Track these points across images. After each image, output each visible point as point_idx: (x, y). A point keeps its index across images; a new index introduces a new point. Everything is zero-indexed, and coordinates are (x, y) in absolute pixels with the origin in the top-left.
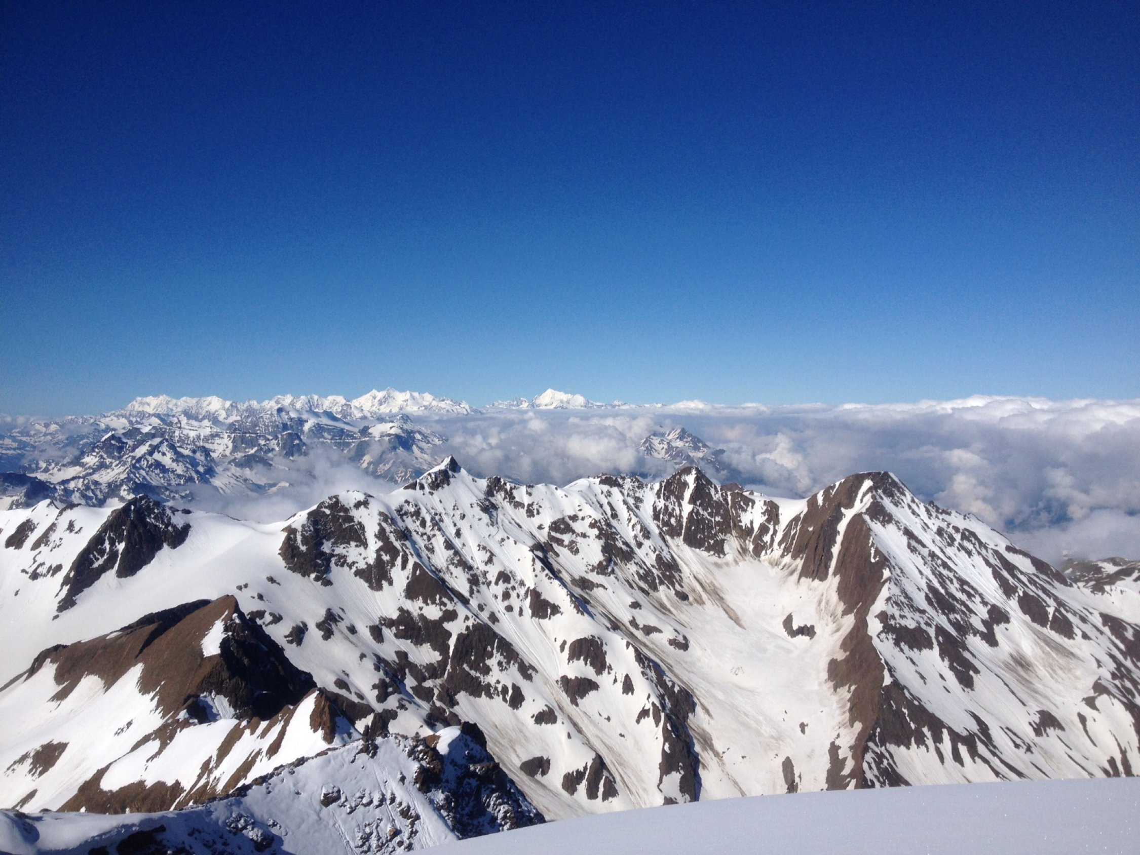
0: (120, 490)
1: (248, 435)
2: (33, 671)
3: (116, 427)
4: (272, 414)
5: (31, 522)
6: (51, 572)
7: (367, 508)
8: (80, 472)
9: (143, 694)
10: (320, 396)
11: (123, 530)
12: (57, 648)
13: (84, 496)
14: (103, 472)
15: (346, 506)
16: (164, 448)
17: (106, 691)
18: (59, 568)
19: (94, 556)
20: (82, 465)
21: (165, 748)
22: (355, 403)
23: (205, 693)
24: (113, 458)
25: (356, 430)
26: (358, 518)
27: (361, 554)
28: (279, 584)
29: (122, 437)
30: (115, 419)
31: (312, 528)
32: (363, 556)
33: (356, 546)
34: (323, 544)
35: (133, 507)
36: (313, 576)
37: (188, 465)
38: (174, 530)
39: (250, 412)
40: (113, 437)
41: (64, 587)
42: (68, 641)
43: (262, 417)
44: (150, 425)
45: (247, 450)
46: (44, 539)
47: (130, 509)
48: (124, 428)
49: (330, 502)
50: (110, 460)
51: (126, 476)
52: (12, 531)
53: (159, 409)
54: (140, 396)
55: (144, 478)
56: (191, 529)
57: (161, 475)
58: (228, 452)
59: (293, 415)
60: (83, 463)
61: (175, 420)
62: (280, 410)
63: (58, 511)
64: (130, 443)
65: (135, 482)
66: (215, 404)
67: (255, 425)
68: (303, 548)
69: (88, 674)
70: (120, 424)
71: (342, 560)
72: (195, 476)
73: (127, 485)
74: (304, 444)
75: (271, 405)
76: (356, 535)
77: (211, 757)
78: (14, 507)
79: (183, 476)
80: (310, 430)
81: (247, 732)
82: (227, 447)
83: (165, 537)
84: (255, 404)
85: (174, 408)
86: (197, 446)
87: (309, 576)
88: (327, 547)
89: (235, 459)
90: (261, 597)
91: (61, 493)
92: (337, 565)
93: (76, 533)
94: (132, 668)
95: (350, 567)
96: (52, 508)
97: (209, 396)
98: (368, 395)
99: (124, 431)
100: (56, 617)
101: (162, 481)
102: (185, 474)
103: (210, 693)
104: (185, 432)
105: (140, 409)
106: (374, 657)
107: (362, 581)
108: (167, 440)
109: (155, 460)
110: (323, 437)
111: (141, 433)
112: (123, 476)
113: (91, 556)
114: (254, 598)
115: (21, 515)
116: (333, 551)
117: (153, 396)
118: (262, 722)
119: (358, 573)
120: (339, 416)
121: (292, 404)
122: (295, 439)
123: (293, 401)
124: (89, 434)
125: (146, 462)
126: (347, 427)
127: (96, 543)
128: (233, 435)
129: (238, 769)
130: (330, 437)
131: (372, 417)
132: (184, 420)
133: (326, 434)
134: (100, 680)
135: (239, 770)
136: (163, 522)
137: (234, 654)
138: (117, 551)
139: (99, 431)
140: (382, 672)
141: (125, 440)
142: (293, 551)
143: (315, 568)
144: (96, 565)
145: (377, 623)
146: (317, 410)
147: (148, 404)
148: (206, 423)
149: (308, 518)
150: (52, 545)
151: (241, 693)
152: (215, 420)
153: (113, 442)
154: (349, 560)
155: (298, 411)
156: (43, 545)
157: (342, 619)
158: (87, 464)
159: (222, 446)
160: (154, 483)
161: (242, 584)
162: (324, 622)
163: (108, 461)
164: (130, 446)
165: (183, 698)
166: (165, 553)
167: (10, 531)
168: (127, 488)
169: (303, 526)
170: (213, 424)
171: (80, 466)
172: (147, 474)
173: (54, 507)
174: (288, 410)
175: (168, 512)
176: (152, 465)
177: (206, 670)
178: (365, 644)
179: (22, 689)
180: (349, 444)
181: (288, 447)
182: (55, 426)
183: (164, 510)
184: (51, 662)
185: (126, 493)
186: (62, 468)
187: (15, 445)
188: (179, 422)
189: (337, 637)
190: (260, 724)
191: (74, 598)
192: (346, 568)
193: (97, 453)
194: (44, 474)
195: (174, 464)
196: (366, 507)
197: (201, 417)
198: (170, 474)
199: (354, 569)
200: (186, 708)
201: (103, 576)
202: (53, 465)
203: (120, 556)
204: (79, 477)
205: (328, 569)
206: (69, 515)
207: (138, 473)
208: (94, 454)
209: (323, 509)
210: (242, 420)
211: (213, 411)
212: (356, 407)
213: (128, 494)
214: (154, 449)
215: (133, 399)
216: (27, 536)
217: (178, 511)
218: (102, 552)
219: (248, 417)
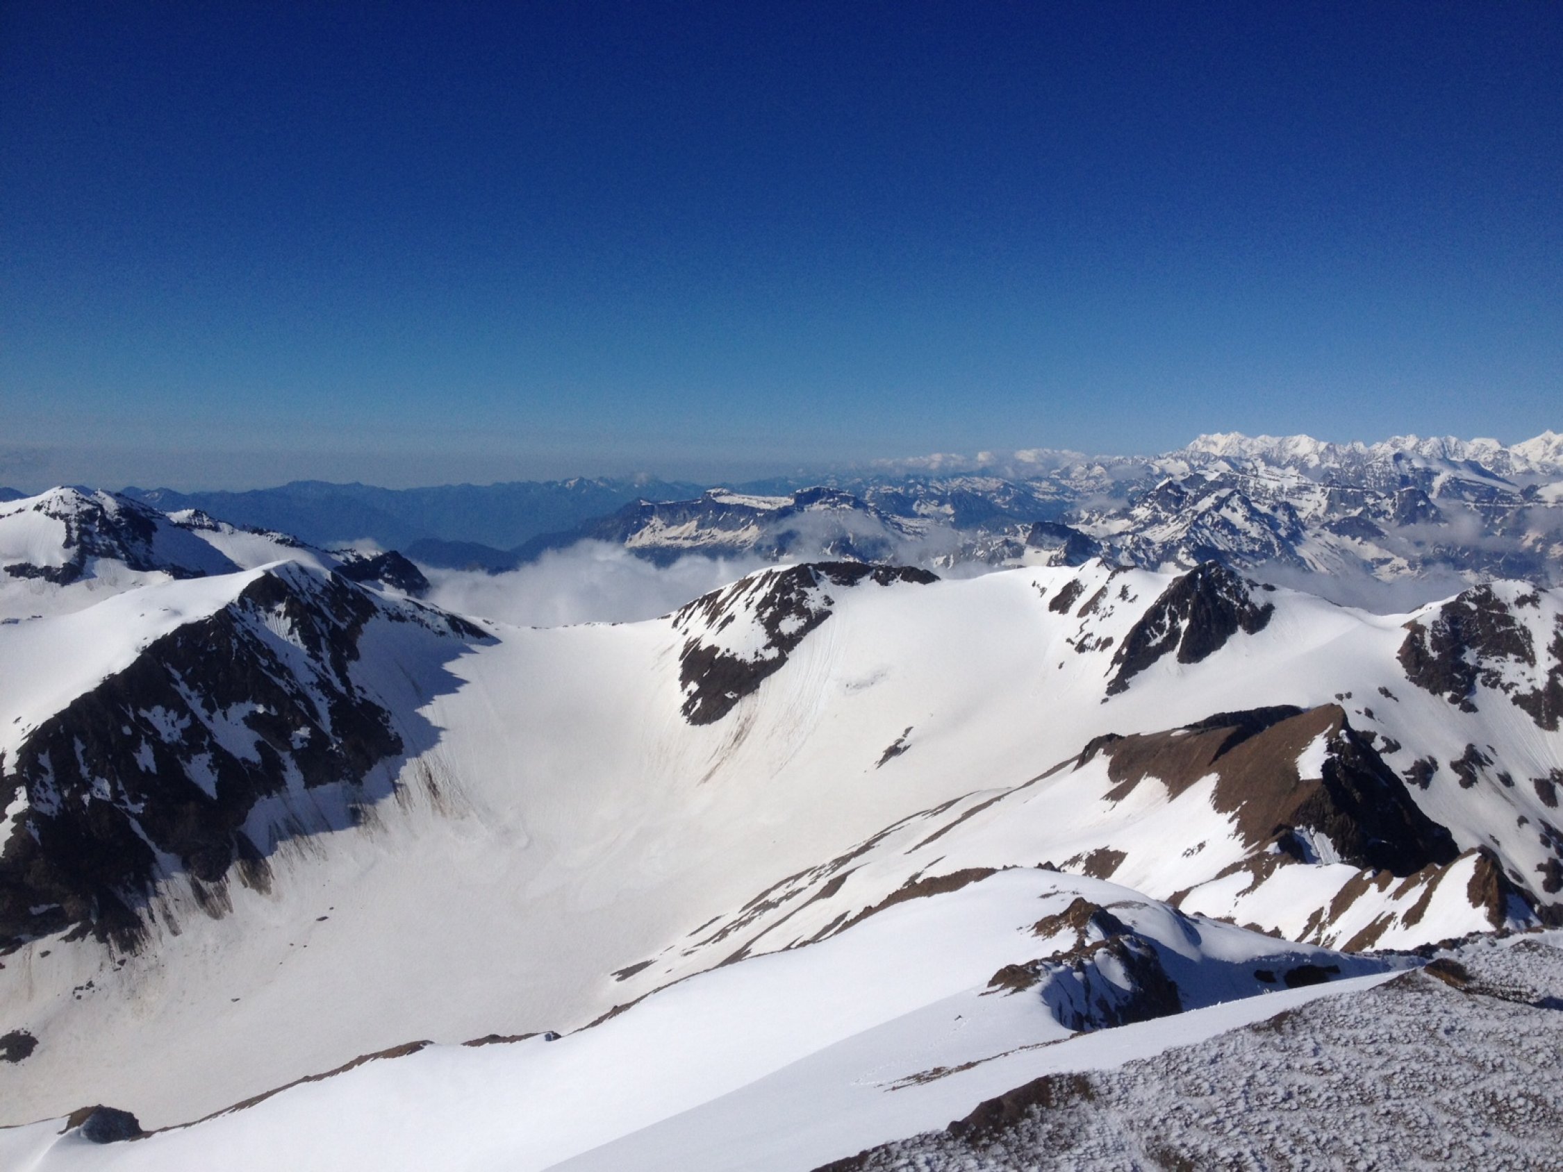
0: (1177, 552)
1: (1349, 490)
2: (1084, 758)
3: (1173, 472)
4: (1385, 463)
5: (1078, 583)
6: (1100, 645)
7: (1537, 607)
8: (1129, 527)
9: (1218, 812)
10: (1460, 439)
11: (1187, 604)
12: (1111, 737)
13: (1133, 556)
14: (1156, 528)
15: (1503, 601)
16: (1235, 502)
17: (1172, 799)
18: (1109, 642)
19: (1151, 632)
20: (1132, 518)
21: (1260, 884)
22: (1516, 449)
23: (1301, 827)
24: (1170, 511)
25: (1517, 491)
26: (1522, 621)
27: (1523, 674)
28: (1395, 699)
29: (1181, 484)
30: (1172, 461)
31: (1448, 628)
32: (1528, 676)
33: (1517, 661)
34: (1464, 651)
35: (1200, 576)
36: (1447, 695)
37: (1265, 526)
38: (1252, 611)
39: (1354, 458)
40: (1170, 485)
41: (1115, 665)
42: (1124, 732)
43: (1371, 466)
44: (1217, 471)
45: (1348, 511)
46: (1092, 606)
47: (1196, 578)
48: (1183, 474)
49: (1478, 593)
50: (1166, 514)
51: (1185, 535)
52: (1057, 592)
53: (1229, 451)
54: (1204, 433)
55: (1208, 539)
56: (1275, 611)
57: (1230, 537)
58: (1320, 513)
59: (1417, 464)
60: (1133, 515)
61: (1249, 466)
62: (1398, 457)
63: (1109, 573)
64: (1192, 493)
65: (1196, 544)
66: (1304, 446)
67: (1360, 476)
68: (1434, 654)
69: (1148, 775)
70: (1178, 469)
71: (1493, 679)
72: (1275, 542)
73: (1187, 547)
74: (1433, 506)
75: (1384, 449)
76: (1519, 646)
77: (1322, 909)
78: (1053, 563)
79: (1259, 540)
80: (1443, 487)
81: (1374, 887)
82: (1320, 505)
83: (1240, 618)
84: (1360, 447)
85: (1248, 450)
86: (1278, 502)
87: (1441, 695)
88: (1470, 657)
89: (1331, 521)
90: (1369, 713)
91: (1106, 550)
92: (1485, 685)
93: (1131, 601)
94: (1204, 778)
95: (1506, 689)
96: (1103, 568)
97: (1296, 434)
98: (1538, 438)
99: (1183, 478)
100: (1105, 700)
101: (1231, 545)
102: (1261, 537)
103: (1308, 828)
104: (1263, 482)
105: (1205, 450)
106: (1541, 825)
107: (1524, 712)
108: (1239, 492)
109: (1222, 517)
110: (1462, 497)
111: (1205, 481)
112: (1181, 535)
113: (1148, 632)
114: (1359, 713)
115: (1066, 574)
116: (1480, 663)
117: (1222, 434)
118: (1395, 878)
119: (1519, 700)
120: (1490, 469)
121: (1416, 448)
122: (1420, 499)
123: (1418, 444)
124: (1140, 479)
125: (1210, 520)
126: (1501, 486)
127: (1154, 615)
128: (1329, 489)
129: (1360, 932)
130: (1473, 498)
131: (1544, 471)
132: (1262, 467)
133: (1467, 494)
134: (1163, 784)
135: (1362, 934)
136: (1238, 599)
137: (1340, 783)
138: (1179, 629)
139: (1152, 476)
140: (1553, 849)
141: (1185, 490)
142: (1418, 656)
143: (1450, 684)
144: (1153, 643)
145: (1548, 777)
146: (1454, 459)
147: (1215, 444)
148: (1291, 470)
149: (1443, 613)
150: (1101, 613)
151: (1350, 836)
152: (1302, 466)
153: (1170, 491)
154: (1505, 680)
155: (1425, 459)
156: (1091, 612)
157: (1492, 763)
158: (1137, 517)
159: (1313, 504)
160: (1221, 548)
161: (1344, 692)
162: (1462, 762)
163: (1163, 515)
164: (1190, 497)
165: (1271, 826)
166: (1240, 636)
167: (1055, 591)
168: (1186, 551)
169: (1435, 623)
170: (1300, 472)
171: (1129, 519)
172: (1212, 535)
173: (1104, 567)
174: (1410, 457)
175: (1245, 586)
176: (1218, 522)
177: (1302, 797)
178: (1527, 804)
179: (1070, 780)
180: (1503, 511)
181: (1408, 509)
182: (1099, 467)
183: (1239, 583)
184: (1104, 753)
185: (1185, 556)
186: (1108, 520)
187: (1053, 489)
188: (1255, 468)
189: (1481, 786)
190: (1391, 880)
191: (1126, 681)
192: (1499, 690)
193: (1151, 504)
194: (1086, 526)
195: (1248, 524)
196: (1534, 605)
197: (1284, 463)
198: (1241, 537)
199: (1512, 694)
200: (1276, 840)
201: (1162, 657)
202: (1097, 516)
203: (1182, 636)
204: (1128, 533)
205: (1470, 689)
206: (1122, 579)
207: (1200, 533)
208: (1147, 505)
209: (1467, 602)
210: (1341, 469)
211: (1302, 456)
212: (1517, 456)
213: (1188, 559)
214: (1221, 503)
215: (1195, 437)
216: (1074, 600)
217: (1257, 585)
218: (1161, 629)
219: (1350, 465)
